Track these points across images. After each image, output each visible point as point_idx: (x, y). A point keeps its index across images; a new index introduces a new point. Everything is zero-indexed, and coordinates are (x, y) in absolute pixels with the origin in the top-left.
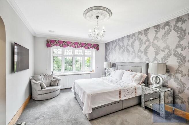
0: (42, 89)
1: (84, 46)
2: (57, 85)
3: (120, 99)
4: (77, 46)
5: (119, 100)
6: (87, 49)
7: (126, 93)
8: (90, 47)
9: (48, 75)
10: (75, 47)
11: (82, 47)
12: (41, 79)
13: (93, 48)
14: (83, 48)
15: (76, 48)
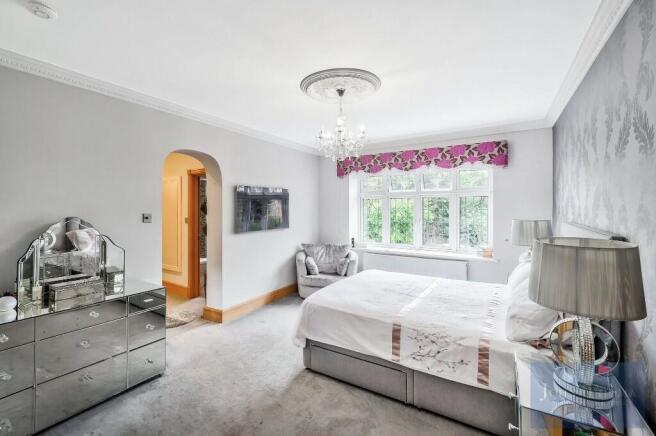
0: (309, 273)
1: (436, 161)
2: (346, 275)
3: (396, 358)
4: (412, 162)
5: (388, 356)
6: (449, 167)
7: (427, 350)
8: (459, 161)
9: (335, 246)
10: (403, 167)
11: (429, 163)
12: (318, 253)
13: (476, 159)
14: (433, 165)
15: (406, 169)
